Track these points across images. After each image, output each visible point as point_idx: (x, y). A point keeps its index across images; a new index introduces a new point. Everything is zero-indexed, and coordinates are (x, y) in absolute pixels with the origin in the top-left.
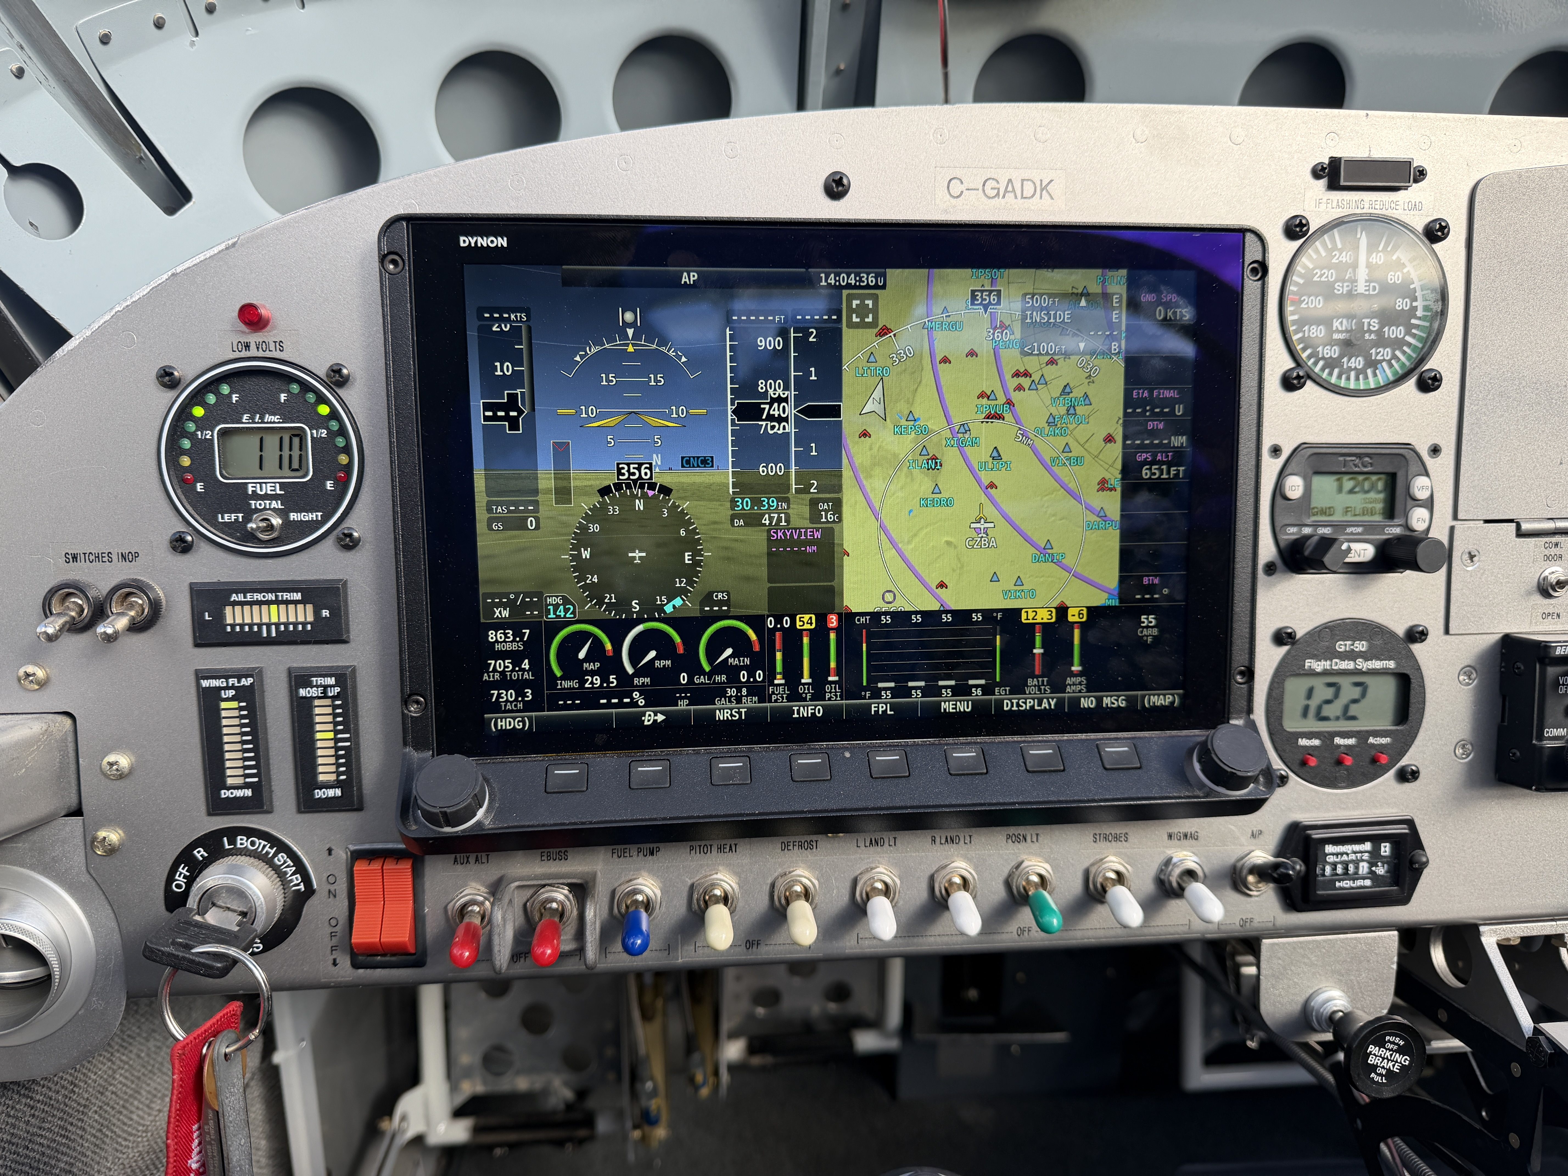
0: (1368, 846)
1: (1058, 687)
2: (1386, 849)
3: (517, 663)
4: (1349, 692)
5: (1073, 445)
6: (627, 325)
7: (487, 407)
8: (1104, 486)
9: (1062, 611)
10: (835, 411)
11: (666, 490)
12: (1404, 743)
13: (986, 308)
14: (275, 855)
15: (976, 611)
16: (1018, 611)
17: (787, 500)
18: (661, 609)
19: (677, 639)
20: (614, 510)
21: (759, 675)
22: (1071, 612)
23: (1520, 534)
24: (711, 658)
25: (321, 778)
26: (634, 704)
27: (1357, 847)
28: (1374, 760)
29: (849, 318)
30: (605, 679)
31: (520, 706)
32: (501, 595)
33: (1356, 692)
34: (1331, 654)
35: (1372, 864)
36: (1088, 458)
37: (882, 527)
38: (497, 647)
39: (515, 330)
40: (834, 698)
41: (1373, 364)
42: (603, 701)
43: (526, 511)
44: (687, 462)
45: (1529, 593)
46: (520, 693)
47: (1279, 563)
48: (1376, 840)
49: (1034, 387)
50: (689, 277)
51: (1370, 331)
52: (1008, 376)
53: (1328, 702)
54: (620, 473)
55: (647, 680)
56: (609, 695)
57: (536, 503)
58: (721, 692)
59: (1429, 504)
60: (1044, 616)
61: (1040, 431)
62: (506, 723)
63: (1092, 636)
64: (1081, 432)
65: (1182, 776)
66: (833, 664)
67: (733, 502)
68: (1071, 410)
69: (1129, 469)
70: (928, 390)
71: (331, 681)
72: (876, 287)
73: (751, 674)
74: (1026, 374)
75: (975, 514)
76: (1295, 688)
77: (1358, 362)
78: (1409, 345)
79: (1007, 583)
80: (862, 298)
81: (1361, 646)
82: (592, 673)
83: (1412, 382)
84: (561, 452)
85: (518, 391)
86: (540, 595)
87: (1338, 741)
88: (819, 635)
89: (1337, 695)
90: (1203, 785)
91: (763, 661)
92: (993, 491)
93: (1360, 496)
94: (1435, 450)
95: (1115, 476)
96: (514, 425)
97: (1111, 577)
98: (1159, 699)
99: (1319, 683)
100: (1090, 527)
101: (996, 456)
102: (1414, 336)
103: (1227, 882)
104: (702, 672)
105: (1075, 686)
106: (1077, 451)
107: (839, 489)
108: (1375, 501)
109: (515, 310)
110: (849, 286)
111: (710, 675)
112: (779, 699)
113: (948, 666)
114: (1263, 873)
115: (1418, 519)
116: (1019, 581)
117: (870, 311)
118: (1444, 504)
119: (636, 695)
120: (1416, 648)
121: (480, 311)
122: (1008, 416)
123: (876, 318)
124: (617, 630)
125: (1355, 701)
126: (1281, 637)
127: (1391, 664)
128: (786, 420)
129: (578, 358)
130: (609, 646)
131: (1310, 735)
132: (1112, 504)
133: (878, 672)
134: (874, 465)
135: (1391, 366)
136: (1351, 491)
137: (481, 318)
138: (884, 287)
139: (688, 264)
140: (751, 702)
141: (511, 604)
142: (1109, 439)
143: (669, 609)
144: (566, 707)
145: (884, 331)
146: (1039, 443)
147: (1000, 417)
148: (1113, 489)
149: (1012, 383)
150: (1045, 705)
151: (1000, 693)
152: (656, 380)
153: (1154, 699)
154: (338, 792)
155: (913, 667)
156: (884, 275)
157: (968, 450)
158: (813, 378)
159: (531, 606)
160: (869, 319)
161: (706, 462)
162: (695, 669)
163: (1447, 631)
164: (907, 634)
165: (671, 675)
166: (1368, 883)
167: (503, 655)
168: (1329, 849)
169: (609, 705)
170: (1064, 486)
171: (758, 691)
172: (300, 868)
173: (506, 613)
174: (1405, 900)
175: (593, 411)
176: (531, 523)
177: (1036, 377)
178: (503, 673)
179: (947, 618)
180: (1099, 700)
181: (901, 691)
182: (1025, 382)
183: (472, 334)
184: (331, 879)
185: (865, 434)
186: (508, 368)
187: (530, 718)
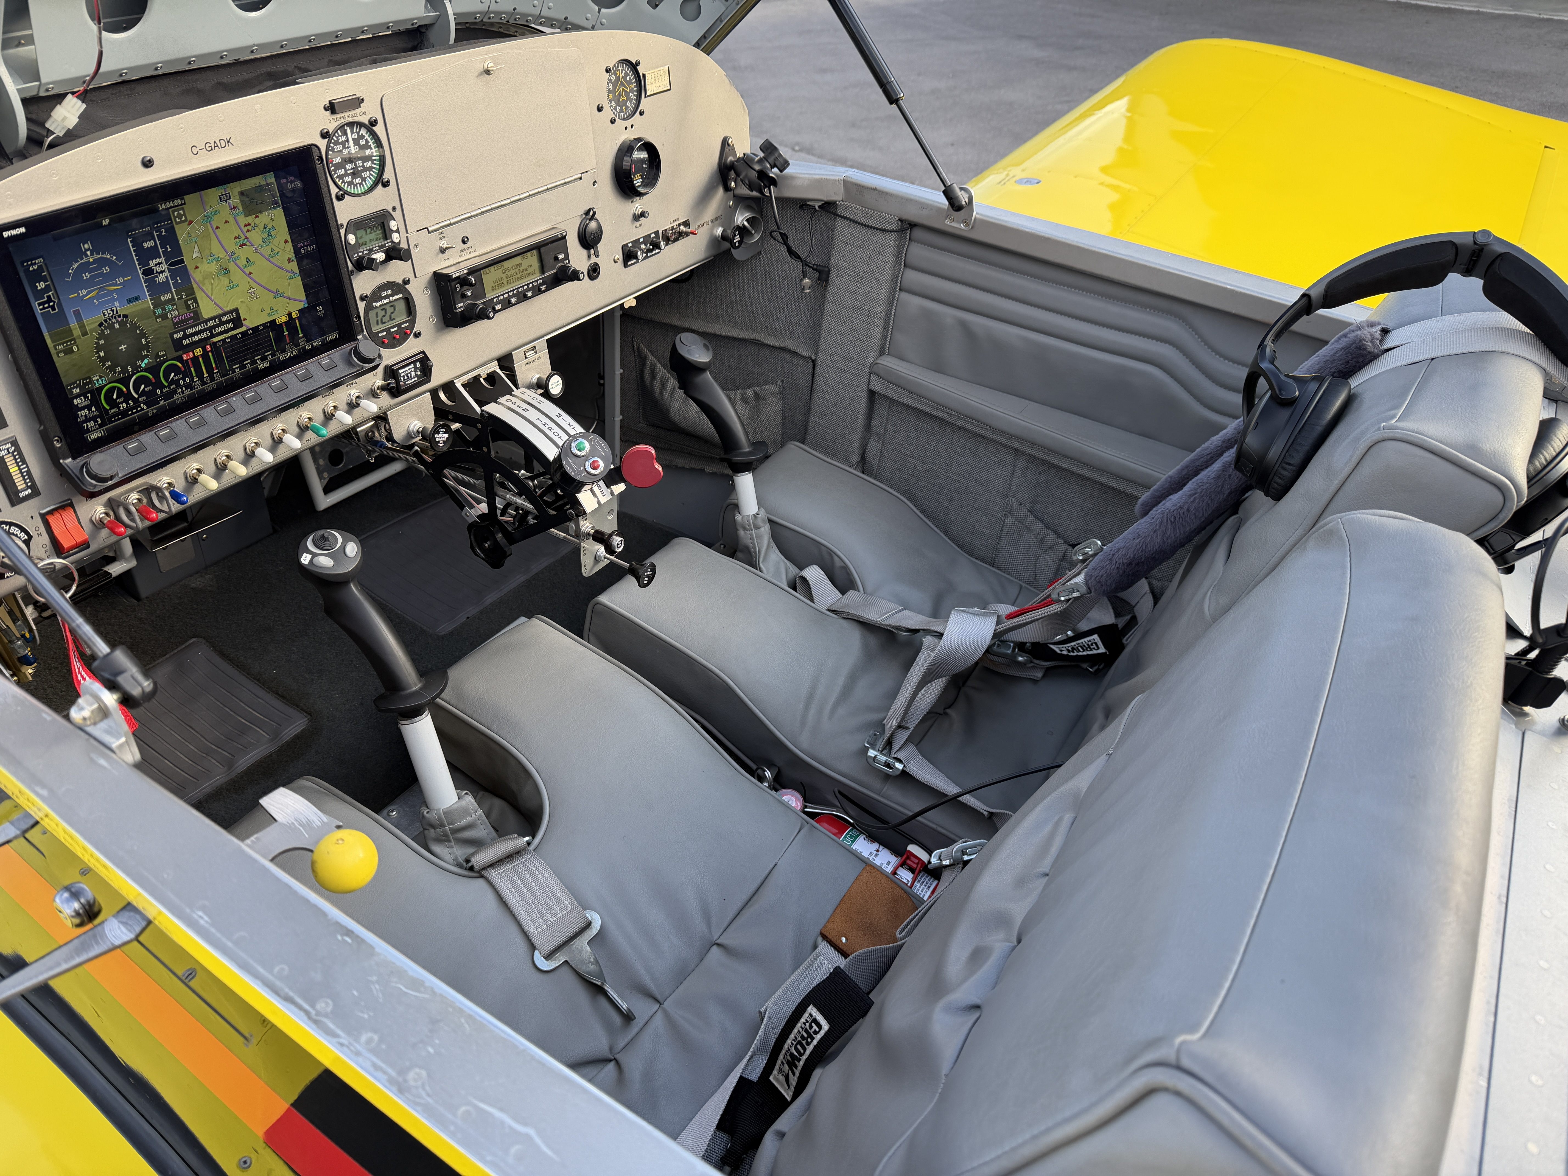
0: (412, 366)
1: (297, 345)
2: (418, 364)
3: (90, 409)
4: (390, 310)
5: (275, 248)
6: (86, 250)
7: (39, 304)
8: (289, 261)
9: (290, 315)
10: (182, 261)
11: (125, 316)
12: (413, 322)
13: (226, 201)
14: (10, 528)
15: (260, 325)
16: (274, 320)
17: (175, 304)
18: (140, 366)
19: (151, 377)
20: (107, 332)
21: (187, 380)
22: (293, 314)
23: (429, 232)
24: (166, 379)
25: (19, 488)
26: (143, 409)
27: (409, 367)
28: (405, 333)
29: (175, 220)
30: (127, 403)
31: (97, 427)
32: (73, 384)
33: (392, 309)
34: (381, 299)
35: (415, 371)
36: (281, 251)
37: (216, 304)
38: (79, 406)
39: (40, 267)
40: (218, 378)
41: (364, 179)
42: (130, 413)
43: (71, 344)
44: (130, 301)
45: (438, 254)
46: (96, 421)
47: (354, 269)
48: (414, 362)
49: (253, 228)
50: (105, 222)
51: (360, 167)
52: (242, 227)
53: (384, 316)
54: (104, 315)
55: (145, 398)
56: (131, 409)
57: (74, 339)
58: (175, 392)
59: (398, 231)
60: (284, 319)
61: (261, 246)
62: (94, 436)
63: (304, 322)
64: (275, 242)
65: (350, 363)
66: (214, 366)
67: (155, 313)
68: (269, 235)
69: (297, 252)
70: (215, 242)
71: (9, 445)
72: (182, 204)
73: (184, 381)
74: (249, 224)
75: (248, 287)
76: (372, 314)
77: (358, 180)
78: (374, 168)
79: (268, 311)
80: (178, 210)
81: (390, 292)
82: (122, 403)
83: (380, 186)
84: (77, 314)
85: (50, 293)
86: (89, 378)
87: (392, 330)
88: (205, 355)
89: (386, 313)
90: (360, 365)
91: (186, 374)
92: (251, 275)
93: (374, 234)
94: (394, 209)
95: (292, 255)
96: (54, 309)
97: (303, 297)
98: (331, 337)
99: (379, 311)
100: (290, 278)
101: (248, 261)
102: (375, 164)
103: (371, 395)
104: (165, 387)
105: (302, 342)
106: (276, 250)
107: (194, 293)
108: (379, 234)
109: (35, 259)
110: (171, 207)
111: (168, 386)
112: (198, 386)
113: (257, 350)
114: (383, 388)
115: (395, 237)
116: (272, 309)
117: (183, 215)
118: (403, 230)
119: (142, 405)
120: (407, 286)
121: (22, 263)
122: (248, 243)
123: (186, 217)
124: (125, 381)
125: (392, 313)
126: (362, 298)
127: (401, 295)
128: (164, 271)
129: (70, 271)
130: (124, 389)
131: (382, 331)
132: (294, 266)
133: (232, 362)
134: (204, 279)
135: (370, 178)
136: (370, 233)
137: (24, 266)
138: (185, 204)
139: (105, 217)
140: (188, 392)
141: (79, 386)
142: (286, 242)
143: (143, 365)
144: (116, 420)
145: (190, 223)
146: (262, 251)
147: (245, 245)
148: (293, 261)
149: (245, 229)
150: (294, 353)
151: (278, 354)
152: (106, 270)
153: (330, 337)
154: (30, 491)
155: (245, 355)
156: (183, 199)
157: (237, 262)
158: (169, 250)
159: (87, 384)
160: (183, 219)
161: (137, 299)
162: (162, 386)
163: (416, 277)
164: (237, 344)
165: (153, 392)
166: (416, 379)
167: (83, 408)
168: (401, 371)
169: (133, 413)
170: (276, 265)
171: (189, 386)
172: (23, 530)
173: (78, 390)
174: (429, 381)
175: (84, 292)
176: (75, 348)
177: (253, 224)
178: (86, 416)
179: (250, 332)
180: (312, 345)
181: (243, 367)
182: (249, 228)
183: (22, 275)
184: (37, 529)
185: (197, 268)
186: (41, 285)
187: (103, 430)
